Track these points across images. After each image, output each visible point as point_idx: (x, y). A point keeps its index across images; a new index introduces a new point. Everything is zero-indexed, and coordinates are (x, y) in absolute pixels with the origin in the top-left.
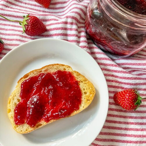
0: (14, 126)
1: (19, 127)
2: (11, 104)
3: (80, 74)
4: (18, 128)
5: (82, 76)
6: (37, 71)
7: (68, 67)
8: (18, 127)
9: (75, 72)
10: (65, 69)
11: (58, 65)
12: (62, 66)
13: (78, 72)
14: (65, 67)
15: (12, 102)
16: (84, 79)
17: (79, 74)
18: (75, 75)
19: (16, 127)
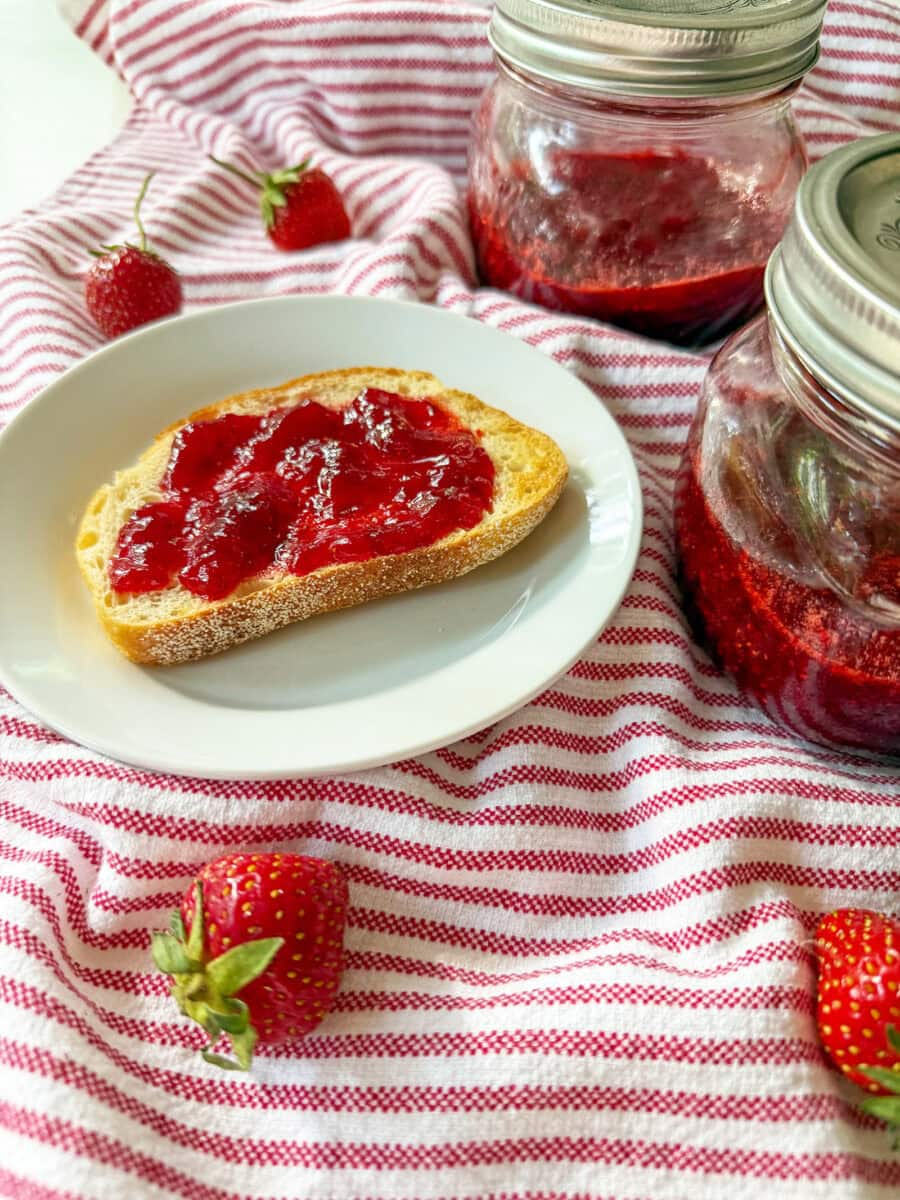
0: (104, 595)
1: (132, 602)
2: (102, 515)
3: (481, 406)
4: (124, 607)
5: (493, 411)
6: (264, 396)
7: (419, 379)
8: (123, 602)
9: (457, 394)
10: (404, 389)
11: (373, 375)
12: (388, 377)
13: (470, 397)
14: (404, 380)
15: (114, 507)
16: (501, 421)
17: (476, 406)
18: (456, 408)
19: (114, 600)
